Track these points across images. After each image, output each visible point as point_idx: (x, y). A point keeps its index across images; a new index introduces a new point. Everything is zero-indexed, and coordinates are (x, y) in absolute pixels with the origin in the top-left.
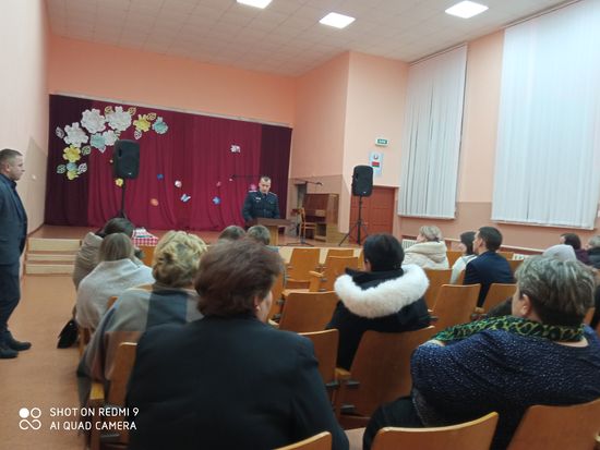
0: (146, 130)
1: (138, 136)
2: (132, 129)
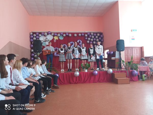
1: (55, 41)
2: (54, 39)
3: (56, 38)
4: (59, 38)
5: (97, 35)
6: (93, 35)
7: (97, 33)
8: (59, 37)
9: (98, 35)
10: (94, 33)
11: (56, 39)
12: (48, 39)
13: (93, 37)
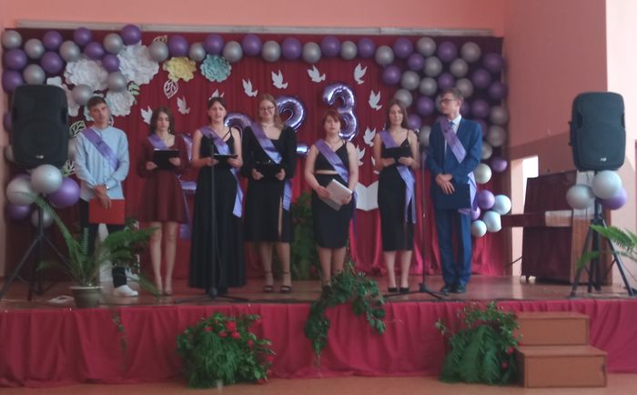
0: (188, 77)
1: (170, 89)
2: (162, 76)
3: (179, 70)
4: (198, 73)
5: (459, 55)
6: (436, 54)
7: (459, 42)
8: (198, 67)
9: (471, 51)
10: (439, 40)
11: (181, 80)
12: (124, 77)
13: (434, 66)
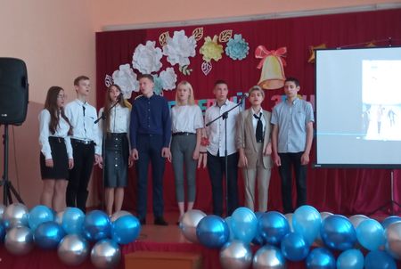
0: (217, 57)
3: (211, 52)
4: (224, 54)
8: (224, 49)
11: (212, 60)
